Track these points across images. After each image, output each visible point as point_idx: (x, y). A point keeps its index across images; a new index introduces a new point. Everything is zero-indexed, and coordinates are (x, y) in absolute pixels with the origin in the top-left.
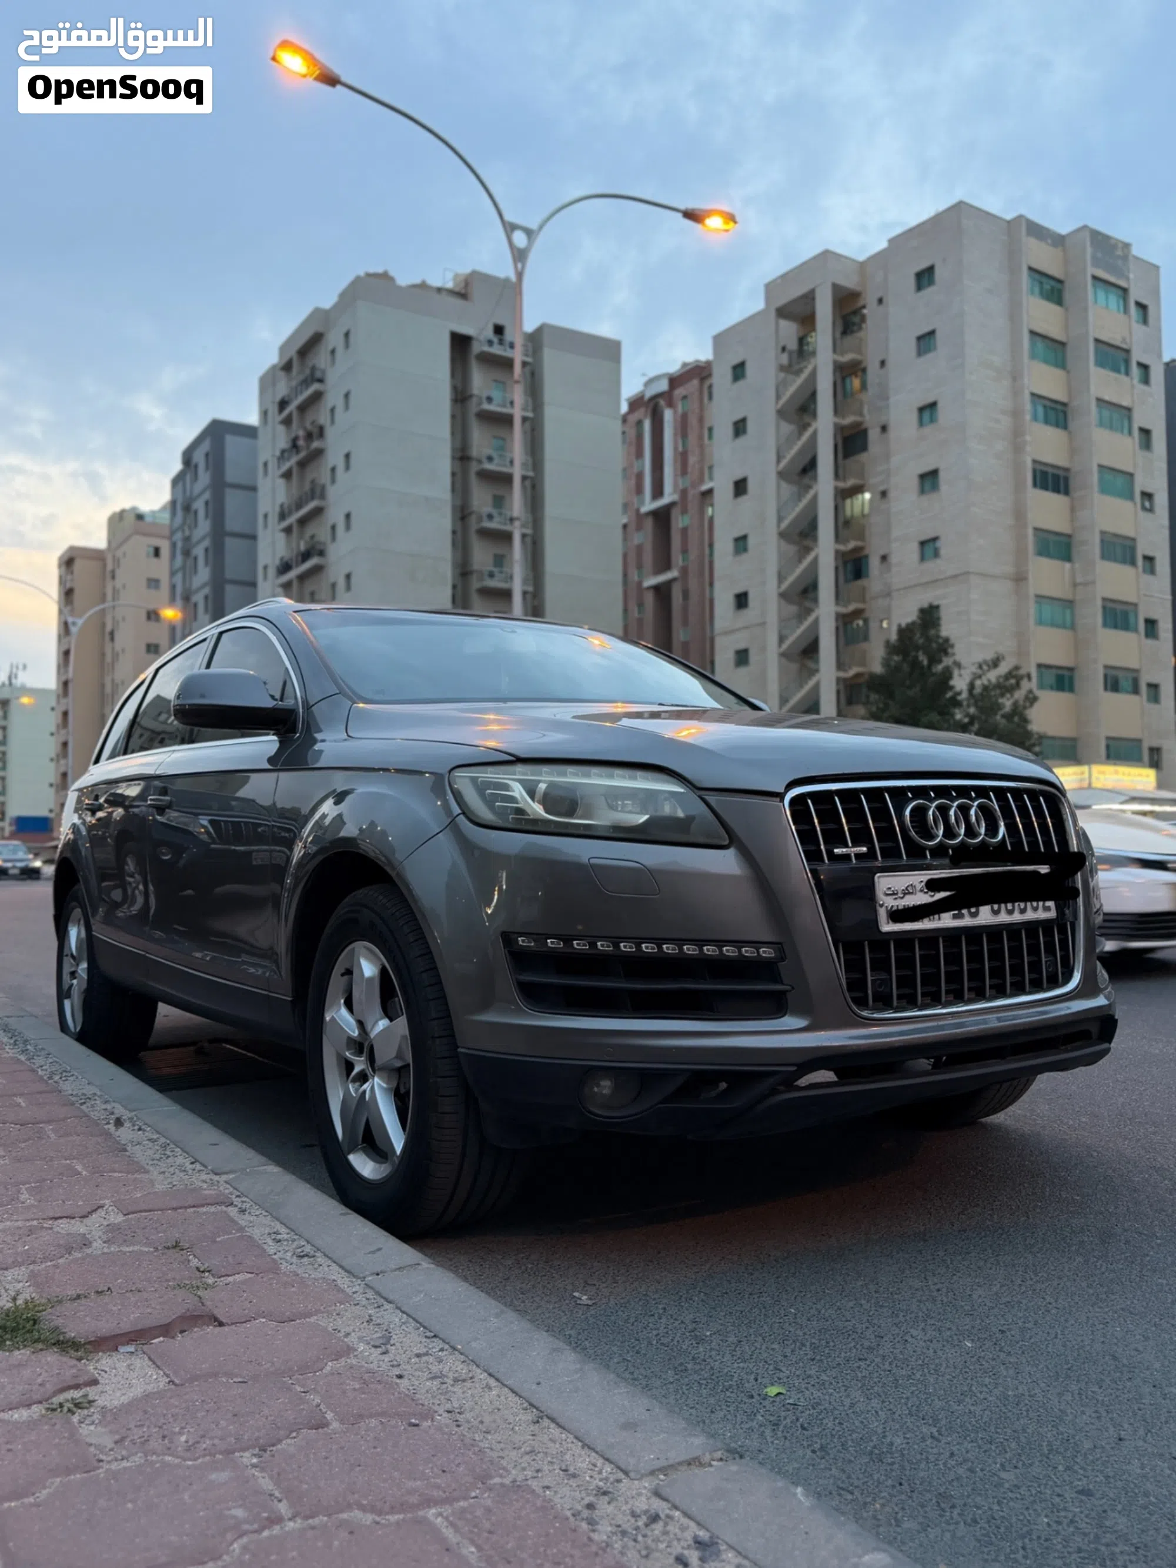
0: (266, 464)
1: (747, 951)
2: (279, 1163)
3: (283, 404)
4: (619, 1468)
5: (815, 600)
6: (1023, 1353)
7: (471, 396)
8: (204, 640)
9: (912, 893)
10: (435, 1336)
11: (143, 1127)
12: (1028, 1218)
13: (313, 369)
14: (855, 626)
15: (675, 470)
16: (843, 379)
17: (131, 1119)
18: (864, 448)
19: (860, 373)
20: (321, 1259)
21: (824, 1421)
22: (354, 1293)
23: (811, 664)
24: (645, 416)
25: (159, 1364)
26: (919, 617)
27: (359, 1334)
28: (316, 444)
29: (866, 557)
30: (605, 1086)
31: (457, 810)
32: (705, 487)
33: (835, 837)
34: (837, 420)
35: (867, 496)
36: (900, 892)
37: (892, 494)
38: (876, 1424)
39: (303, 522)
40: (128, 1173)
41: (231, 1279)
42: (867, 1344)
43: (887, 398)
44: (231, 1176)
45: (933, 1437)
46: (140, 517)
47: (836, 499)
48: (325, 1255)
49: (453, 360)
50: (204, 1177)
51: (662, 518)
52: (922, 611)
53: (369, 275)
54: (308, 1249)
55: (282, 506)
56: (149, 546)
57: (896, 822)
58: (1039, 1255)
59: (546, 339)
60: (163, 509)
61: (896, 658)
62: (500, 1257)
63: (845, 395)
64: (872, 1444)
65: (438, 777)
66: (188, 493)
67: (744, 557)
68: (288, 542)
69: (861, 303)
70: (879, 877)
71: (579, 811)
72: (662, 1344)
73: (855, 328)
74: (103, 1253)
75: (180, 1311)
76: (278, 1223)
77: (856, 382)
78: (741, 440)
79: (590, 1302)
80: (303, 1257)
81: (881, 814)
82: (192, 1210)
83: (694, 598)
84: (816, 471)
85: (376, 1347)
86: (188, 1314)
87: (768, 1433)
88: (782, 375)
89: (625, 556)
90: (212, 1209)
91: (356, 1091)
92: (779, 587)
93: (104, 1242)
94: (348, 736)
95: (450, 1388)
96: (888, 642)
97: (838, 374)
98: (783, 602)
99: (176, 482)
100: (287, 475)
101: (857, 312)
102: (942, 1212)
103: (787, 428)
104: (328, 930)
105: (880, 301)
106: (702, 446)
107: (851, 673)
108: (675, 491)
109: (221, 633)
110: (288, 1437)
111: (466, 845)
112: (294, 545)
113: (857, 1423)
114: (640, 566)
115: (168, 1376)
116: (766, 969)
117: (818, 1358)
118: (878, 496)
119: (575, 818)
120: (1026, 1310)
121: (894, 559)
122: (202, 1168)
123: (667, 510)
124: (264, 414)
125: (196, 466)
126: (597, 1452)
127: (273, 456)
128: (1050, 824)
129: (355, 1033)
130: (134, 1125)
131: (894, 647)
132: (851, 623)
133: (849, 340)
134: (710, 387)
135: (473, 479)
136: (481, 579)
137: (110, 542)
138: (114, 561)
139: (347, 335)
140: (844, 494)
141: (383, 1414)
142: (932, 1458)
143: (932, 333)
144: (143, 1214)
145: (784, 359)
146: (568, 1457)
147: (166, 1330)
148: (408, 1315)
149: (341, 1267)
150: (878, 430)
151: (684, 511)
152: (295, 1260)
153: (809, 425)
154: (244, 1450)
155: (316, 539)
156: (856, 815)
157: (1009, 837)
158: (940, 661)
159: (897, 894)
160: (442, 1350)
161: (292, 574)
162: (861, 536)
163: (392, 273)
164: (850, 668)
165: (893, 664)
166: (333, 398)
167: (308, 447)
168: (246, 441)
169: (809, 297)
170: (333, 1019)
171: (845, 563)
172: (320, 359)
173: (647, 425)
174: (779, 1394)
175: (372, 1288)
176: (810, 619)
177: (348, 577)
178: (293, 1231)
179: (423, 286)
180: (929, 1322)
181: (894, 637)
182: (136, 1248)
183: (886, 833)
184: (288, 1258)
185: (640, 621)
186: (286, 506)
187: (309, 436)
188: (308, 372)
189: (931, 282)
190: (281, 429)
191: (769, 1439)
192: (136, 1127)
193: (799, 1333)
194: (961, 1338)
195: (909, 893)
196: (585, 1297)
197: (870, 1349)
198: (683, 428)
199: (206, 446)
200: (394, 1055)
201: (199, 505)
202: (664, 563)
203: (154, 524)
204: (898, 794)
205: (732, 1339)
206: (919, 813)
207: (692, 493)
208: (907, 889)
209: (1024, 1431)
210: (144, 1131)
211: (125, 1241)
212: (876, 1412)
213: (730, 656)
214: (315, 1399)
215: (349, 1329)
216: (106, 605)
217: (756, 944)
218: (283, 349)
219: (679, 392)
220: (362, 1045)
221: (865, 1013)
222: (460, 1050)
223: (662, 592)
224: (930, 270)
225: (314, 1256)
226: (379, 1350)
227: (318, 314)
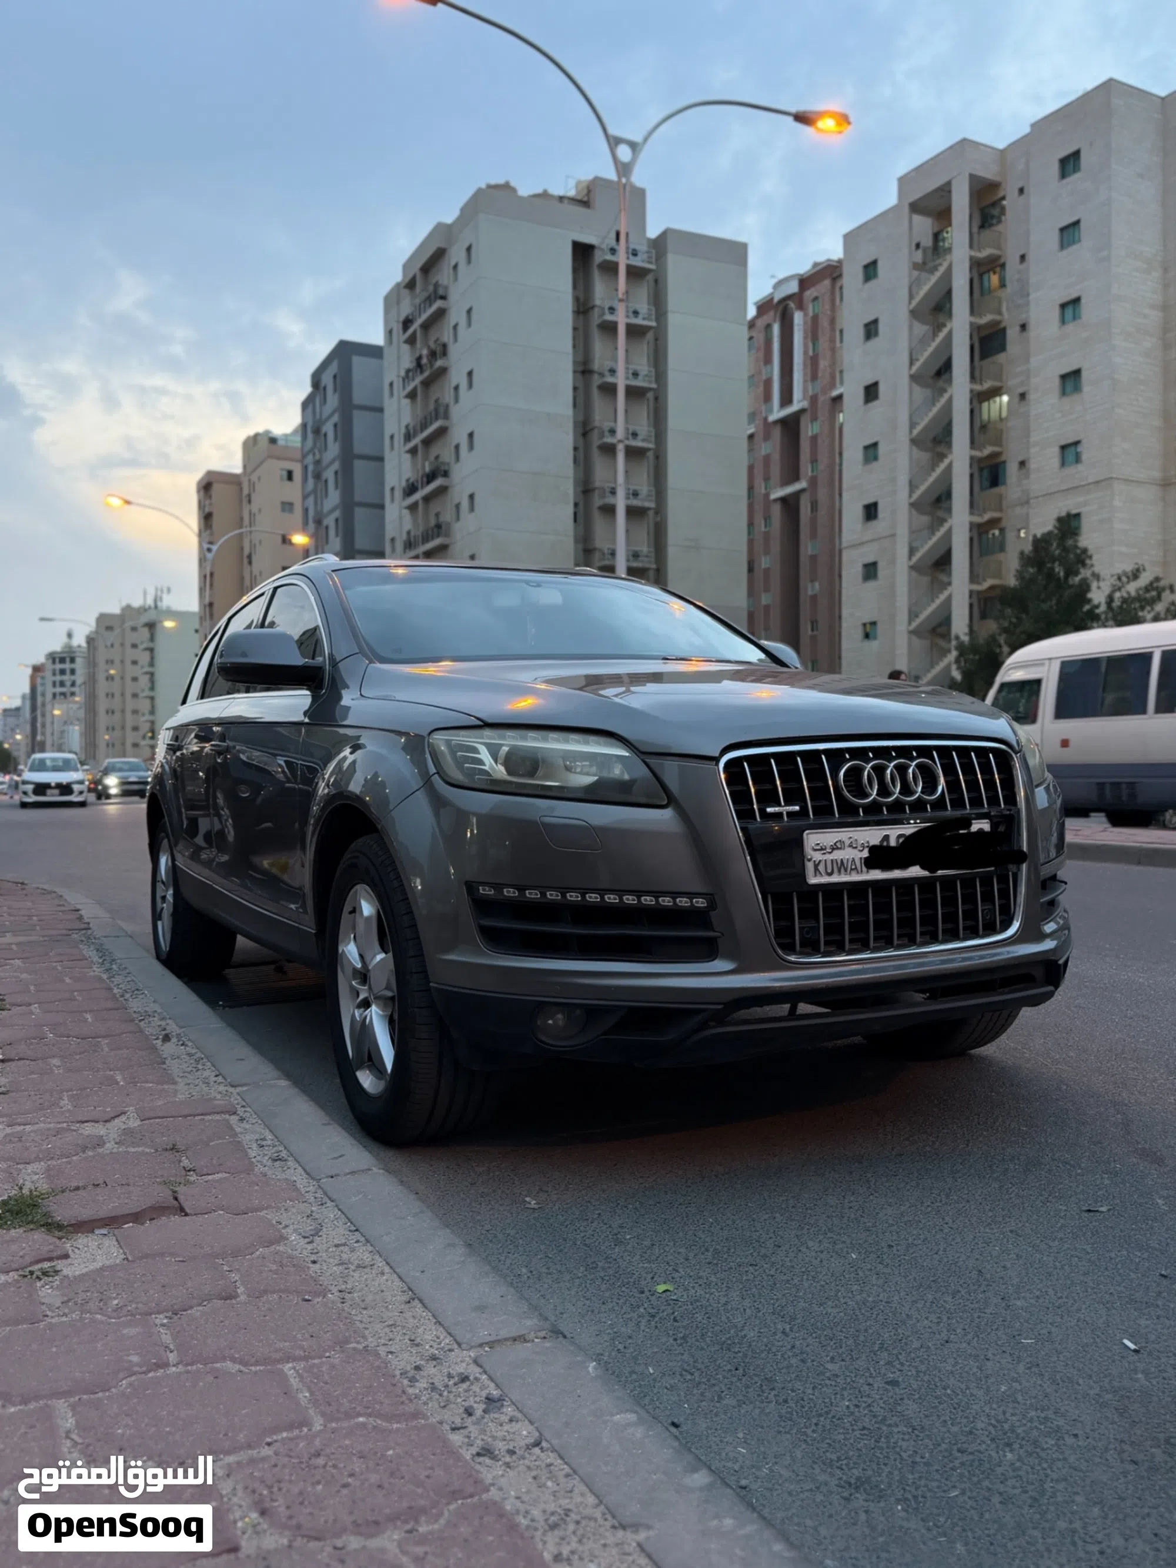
0: (391, 384)
1: (683, 902)
2: (288, 1076)
3: (407, 323)
4: (455, 1340)
5: (949, 510)
6: (900, 1265)
7: (593, 307)
8: (262, 594)
9: (840, 848)
10: (357, 1230)
11: (187, 1043)
12: (968, 1145)
13: (436, 285)
14: (990, 536)
15: (805, 375)
16: (981, 276)
17: (178, 1036)
18: (1002, 348)
19: (998, 269)
20: (291, 1163)
21: (696, 1315)
22: (307, 1192)
23: (944, 578)
24: (775, 321)
25: (122, 1244)
26: (1055, 527)
27: (295, 1226)
28: (439, 363)
29: (1004, 462)
30: (556, 1021)
31: (432, 769)
32: (835, 393)
33: (768, 797)
34: (973, 319)
35: (1005, 398)
36: (828, 847)
37: (1032, 397)
38: (740, 1319)
39: (427, 442)
40: (158, 1084)
41: (210, 1177)
42: (763, 1251)
43: (1028, 295)
44: (245, 1088)
45: (784, 1332)
46: (273, 440)
47: (971, 402)
48: (295, 1160)
49: (575, 270)
50: (222, 1088)
51: (791, 426)
52: (1060, 520)
53: (490, 187)
54: (284, 1154)
55: (407, 427)
56: (282, 470)
57: (830, 783)
58: (959, 1180)
59: (671, 245)
60: (295, 432)
61: (1031, 570)
62: (474, 1165)
63: (982, 294)
64: (728, 1336)
65: (420, 738)
66: (318, 416)
67: (875, 465)
68: (414, 463)
69: (1001, 194)
70: (808, 834)
71: (540, 772)
72: (585, 1245)
73: (994, 221)
74: (111, 1153)
75: (149, 1202)
76: (267, 1131)
77: (995, 279)
78: (874, 342)
79: (536, 1206)
80: (276, 1160)
81: (816, 774)
82: (200, 1117)
83: (822, 512)
84: (951, 372)
85: (305, 1237)
86: (157, 1205)
87: (644, 1322)
88: (916, 273)
89: (751, 469)
90: (217, 1117)
91: (361, 1015)
92: (910, 496)
93: (116, 1143)
94: (361, 695)
95: (352, 1273)
96: (1022, 553)
97: (975, 271)
98: (914, 512)
99: (305, 405)
100: (412, 396)
101: (997, 203)
102: (890, 1137)
103: (921, 329)
104: (338, 874)
105: (1021, 191)
106: (833, 350)
107: (986, 585)
108: (804, 398)
109: (276, 589)
110: (200, 1305)
111: (438, 802)
112: (419, 466)
113: (724, 1318)
114: (767, 479)
115: (125, 1254)
116: (698, 918)
117: (715, 1262)
118: (1017, 399)
119: (537, 779)
120: (921, 1229)
121: (1032, 465)
122: (223, 1081)
123: (796, 417)
124: (389, 333)
125: (325, 388)
126: (444, 1328)
127: (398, 376)
128: (998, 781)
129: (359, 966)
130: (179, 1041)
131: (1029, 558)
132: (987, 532)
133: (987, 233)
134: (841, 288)
135: (595, 393)
136: (603, 496)
137: (245, 467)
138: (249, 485)
139: (469, 249)
140: (980, 398)
141: (283, 1291)
142: (774, 1350)
143: (1077, 223)
144: (157, 1120)
145: (918, 256)
146: (420, 1331)
147: (136, 1217)
148: (342, 1212)
149: (305, 1170)
150: (1018, 328)
151: (814, 419)
152: (270, 1163)
153: (944, 325)
154: (159, 1313)
155: (441, 460)
156: (790, 775)
157: (949, 793)
158: (1077, 573)
159: (825, 849)
160: (357, 1242)
161: (417, 496)
162: (998, 441)
163: (513, 184)
164: (985, 580)
165: (1027, 576)
166: (456, 315)
167: (432, 366)
168: (373, 361)
169: (945, 190)
170: (343, 950)
171: (981, 470)
172: (443, 275)
173: (776, 329)
174: (667, 1291)
175: (322, 1189)
176: (943, 530)
177: (471, 497)
178: (277, 1138)
179: (545, 195)
180: (829, 1235)
181: (1028, 548)
182: (140, 1149)
183: (820, 792)
184: (265, 1161)
185: (767, 536)
186: (411, 427)
187: (433, 355)
188: (431, 288)
189: (1076, 169)
190: (406, 348)
191: (642, 1328)
192: (181, 1042)
193: (708, 1239)
194: (850, 1250)
195: (838, 848)
196: (534, 1202)
197: (765, 1256)
198: (813, 332)
199: (334, 368)
200: (384, 985)
201: (328, 428)
202: (792, 474)
203: (286, 447)
204: (836, 757)
205: (647, 1243)
206: (854, 774)
207: (821, 398)
208: (835, 844)
209: (866, 1331)
210: (187, 1045)
211: (133, 1143)
212: (745, 1310)
213: (859, 569)
214: (235, 1277)
215: (287, 1223)
216: (244, 530)
217: (691, 895)
218: (406, 267)
219: (810, 294)
220: (363, 976)
221: (792, 958)
222: (431, 984)
223: (790, 504)
224: (1076, 154)
225: (285, 1160)
226: (307, 1240)
227: (440, 229)
